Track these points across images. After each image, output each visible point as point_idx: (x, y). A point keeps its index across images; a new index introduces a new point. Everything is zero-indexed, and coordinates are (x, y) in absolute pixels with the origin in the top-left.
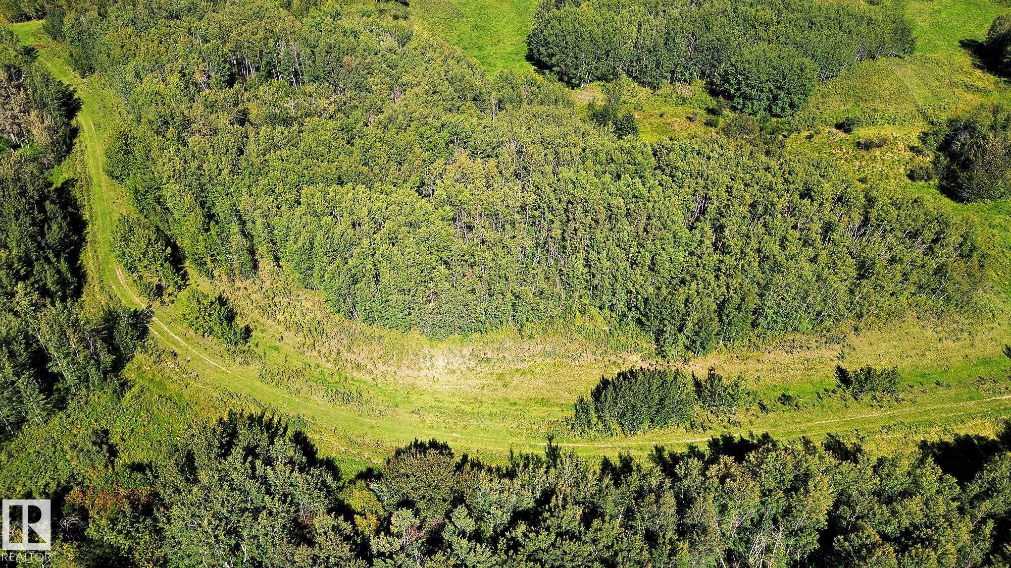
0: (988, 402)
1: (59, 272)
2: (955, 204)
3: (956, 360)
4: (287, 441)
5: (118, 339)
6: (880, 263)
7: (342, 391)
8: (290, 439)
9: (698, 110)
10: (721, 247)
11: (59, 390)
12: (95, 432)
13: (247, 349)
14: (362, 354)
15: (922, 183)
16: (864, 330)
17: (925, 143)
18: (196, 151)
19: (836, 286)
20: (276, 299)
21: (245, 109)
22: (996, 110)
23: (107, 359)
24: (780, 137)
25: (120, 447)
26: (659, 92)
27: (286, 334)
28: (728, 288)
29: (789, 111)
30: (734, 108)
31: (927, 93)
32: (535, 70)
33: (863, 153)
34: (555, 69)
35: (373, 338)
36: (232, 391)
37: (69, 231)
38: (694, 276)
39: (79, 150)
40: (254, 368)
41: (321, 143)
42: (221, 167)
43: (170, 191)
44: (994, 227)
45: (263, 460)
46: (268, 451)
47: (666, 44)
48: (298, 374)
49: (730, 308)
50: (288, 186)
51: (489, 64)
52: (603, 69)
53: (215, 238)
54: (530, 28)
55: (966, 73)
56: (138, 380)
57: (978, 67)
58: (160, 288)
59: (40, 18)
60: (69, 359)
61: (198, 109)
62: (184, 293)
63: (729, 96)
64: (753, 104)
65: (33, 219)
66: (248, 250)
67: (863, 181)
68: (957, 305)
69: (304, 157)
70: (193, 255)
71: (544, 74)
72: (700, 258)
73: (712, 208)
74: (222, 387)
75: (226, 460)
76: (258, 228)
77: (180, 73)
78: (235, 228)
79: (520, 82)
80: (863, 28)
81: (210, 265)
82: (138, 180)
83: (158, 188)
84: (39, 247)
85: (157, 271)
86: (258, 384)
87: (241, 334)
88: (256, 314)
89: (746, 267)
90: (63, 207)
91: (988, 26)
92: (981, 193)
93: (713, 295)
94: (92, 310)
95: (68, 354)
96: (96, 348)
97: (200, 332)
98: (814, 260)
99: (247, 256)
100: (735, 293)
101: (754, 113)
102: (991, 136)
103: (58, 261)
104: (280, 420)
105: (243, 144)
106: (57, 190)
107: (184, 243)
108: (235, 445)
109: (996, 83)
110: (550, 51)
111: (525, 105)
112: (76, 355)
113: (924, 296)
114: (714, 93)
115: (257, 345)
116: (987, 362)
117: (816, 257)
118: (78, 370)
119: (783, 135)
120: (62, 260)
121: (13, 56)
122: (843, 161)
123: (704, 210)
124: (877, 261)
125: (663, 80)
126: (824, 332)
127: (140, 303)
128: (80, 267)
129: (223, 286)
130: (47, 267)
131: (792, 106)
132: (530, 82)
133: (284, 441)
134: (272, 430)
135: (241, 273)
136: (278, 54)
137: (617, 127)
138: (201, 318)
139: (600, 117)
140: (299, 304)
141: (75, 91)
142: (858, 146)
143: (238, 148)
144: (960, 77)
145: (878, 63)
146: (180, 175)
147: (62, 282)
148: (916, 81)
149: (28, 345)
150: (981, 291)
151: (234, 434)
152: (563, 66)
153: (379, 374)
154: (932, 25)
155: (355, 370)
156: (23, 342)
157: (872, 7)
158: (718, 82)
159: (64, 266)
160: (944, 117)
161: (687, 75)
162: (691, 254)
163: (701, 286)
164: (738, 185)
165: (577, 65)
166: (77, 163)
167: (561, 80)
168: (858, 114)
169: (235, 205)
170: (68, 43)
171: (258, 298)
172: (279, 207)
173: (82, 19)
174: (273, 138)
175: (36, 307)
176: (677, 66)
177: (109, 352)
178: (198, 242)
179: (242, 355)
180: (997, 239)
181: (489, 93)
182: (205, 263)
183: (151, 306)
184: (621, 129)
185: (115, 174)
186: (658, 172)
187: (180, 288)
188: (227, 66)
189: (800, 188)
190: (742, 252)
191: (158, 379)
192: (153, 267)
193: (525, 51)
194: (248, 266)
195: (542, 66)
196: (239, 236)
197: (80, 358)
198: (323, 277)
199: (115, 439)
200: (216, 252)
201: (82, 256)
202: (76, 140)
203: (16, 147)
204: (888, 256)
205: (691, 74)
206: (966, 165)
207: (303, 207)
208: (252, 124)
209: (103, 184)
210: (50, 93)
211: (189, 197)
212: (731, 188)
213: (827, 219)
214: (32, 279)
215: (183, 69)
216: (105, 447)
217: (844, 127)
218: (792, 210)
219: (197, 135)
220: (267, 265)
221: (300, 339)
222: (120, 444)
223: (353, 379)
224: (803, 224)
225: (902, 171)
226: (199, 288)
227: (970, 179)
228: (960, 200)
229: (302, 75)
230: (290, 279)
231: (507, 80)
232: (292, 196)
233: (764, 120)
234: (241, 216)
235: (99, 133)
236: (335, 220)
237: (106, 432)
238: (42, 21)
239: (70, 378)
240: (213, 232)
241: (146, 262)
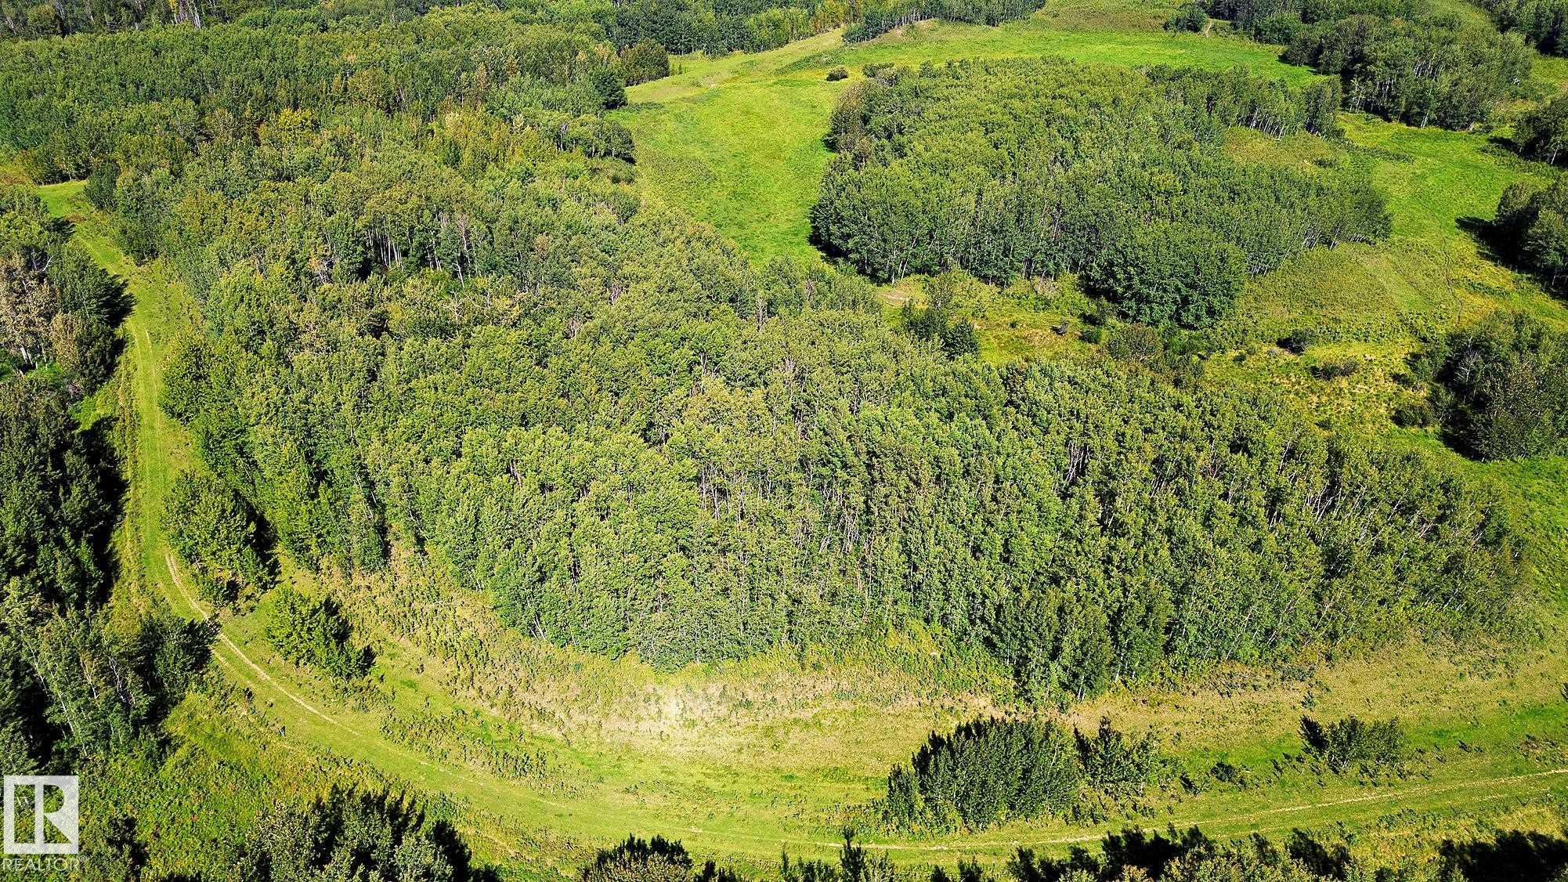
0: (1546, 778)
1: (77, 561)
2: (1468, 463)
3: (1488, 709)
4: (423, 838)
5: (161, 670)
6: (1360, 554)
7: (514, 754)
8: (427, 836)
9: (1069, 318)
10: (1113, 527)
11: (60, 752)
12: (113, 823)
13: (366, 684)
14: (547, 694)
15: (1414, 430)
16: (1341, 660)
17: (1415, 369)
18: (304, 375)
19: (1292, 588)
20: (416, 605)
21: (383, 312)
22: (1519, 322)
23: (141, 702)
24: (1195, 358)
25: (152, 847)
26: (1007, 291)
27: (429, 661)
28: (1125, 591)
29: (1207, 320)
30: (1123, 316)
31: (1413, 295)
32: (822, 257)
33: (1321, 383)
34: (852, 256)
35: (566, 668)
36: (337, 754)
37: (99, 497)
38: (1072, 571)
39: (124, 373)
40: (376, 715)
41: (496, 364)
42: (340, 399)
43: (259, 436)
44: (1532, 498)
45: (382, 871)
46: (391, 855)
47: (1018, 220)
48: (445, 725)
49: (1130, 621)
50: (443, 429)
51: (754, 249)
52: (925, 255)
53: (326, 507)
54: (815, 197)
55: (1470, 266)
56: (188, 736)
57: (1488, 257)
58: (233, 586)
59: (81, 178)
60: (81, 701)
61: (311, 314)
62: (270, 596)
63: (1113, 297)
64: (1151, 309)
65: (44, 478)
66: (375, 527)
67: (1324, 425)
68: (1483, 620)
69: (470, 384)
70: (289, 535)
71: (835, 263)
72: (1080, 542)
73: (1094, 465)
74: (323, 748)
75: (322, 869)
76: (393, 495)
77: (288, 258)
78: (357, 493)
79: (799, 274)
80: (1312, 201)
81: (315, 551)
82: (211, 418)
83: (243, 431)
84: (50, 523)
85: (231, 560)
86: (380, 742)
87: (358, 660)
88: (382, 630)
89: (1151, 557)
90: (93, 459)
91: (1496, 199)
92: (1507, 447)
93: (1101, 601)
94: (124, 623)
95: (80, 693)
96: (125, 684)
97: (292, 658)
98: (1256, 546)
99: (374, 537)
100: (1136, 599)
101: (1154, 323)
102: (1515, 358)
103: (77, 544)
104: (414, 802)
105: (377, 365)
106: (84, 433)
107: (277, 517)
108: (338, 846)
109: (1516, 281)
110: (845, 230)
111: (807, 309)
112: (92, 696)
113: (1430, 605)
114: (1092, 292)
115: (382, 679)
116: (1537, 711)
117: (1259, 542)
118: (93, 720)
119: (1200, 356)
120: (84, 543)
121: (36, 232)
122: (1292, 396)
123: (1083, 469)
124: (1355, 550)
125: (1015, 274)
126: (1279, 662)
127: (200, 611)
128: (111, 554)
129: (333, 584)
130: (58, 554)
131: (1211, 312)
132: (815, 275)
133: (418, 839)
134: (399, 820)
135: (363, 563)
136: (437, 231)
137: (946, 341)
138: (295, 635)
139: (920, 327)
140: (451, 613)
141: (125, 284)
142: (1314, 374)
143: (369, 371)
144: (1461, 271)
145: (1336, 251)
146: (275, 411)
147: (81, 579)
148: (1394, 277)
149: (17, 678)
150: (1518, 598)
151: (336, 827)
152: (864, 253)
153: (574, 727)
154: (1413, 196)
155: (535, 721)
156: (10, 673)
157: (1321, 170)
158: (1098, 276)
159: (84, 552)
160: (1441, 330)
161: (1051, 265)
162: (1066, 535)
163: (1083, 585)
164: (1132, 430)
165: (885, 250)
166: (119, 393)
167: (861, 272)
168: (1311, 325)
169: (359, 458)
170: (121, 213)
171: (387, 603)
172: (427, 461)
173: (146, 179)
174: (423, 356)
175: (36, 618)
176: (1035, 253)
177: (145, 690)
178: (298, 514)
179: (357, 695)
180: (1537, 516)
181: (753, 290)
182: (308, 548)
183: (217, 616)
184: (953, 345)
185: (177, 409)
186: (1012, 410)
187: (265, 587)
188: (360, 248)
189: (1230, 436)
190: (1145, 534)
191: (219, 735)
192: (225, 554)
193: (807, 229)
194: (375, 552)
195: (832, 252)
196: (363, 506)
197: (99, 701)
198: (492, 568)
199: (144, 835)
200: (325, 530)
201: (115, 536)
202: (121, 358)
203: (27, 368)
204: (1371, 542)
205: (1057, 265)
206: (1481, 403)
207: (464, 462)
208: (391, 334)
209: (157, 425)
210: (86, 288)
211: (289, 446)
212: (1123, 435)
213: (1273, 484)
214: (33, 573)
215: (293, 253)
216: (127, 848)
217: (1291, 344)
218: (1219, 469)
219: (307, 351)
220: (402, 550)
221: (450, 668)
222: (152, 842)
223: (532, 736)
224: (1238, 490)
225: (1382, 411)
226: (296, 586)
227: (1488, 424)
228: (1476, 456)
229: (472, 262)
230: (439, 573)
231: (780, 272)
232: (448, 444)
233: (1170, 332)
234: (368, 474)
235: (158, 347)
236: (512, 480)
237: (130, 823)
238: (85, 182)
239: (79, 732)
240: (323, 499)
241: (214, 546)
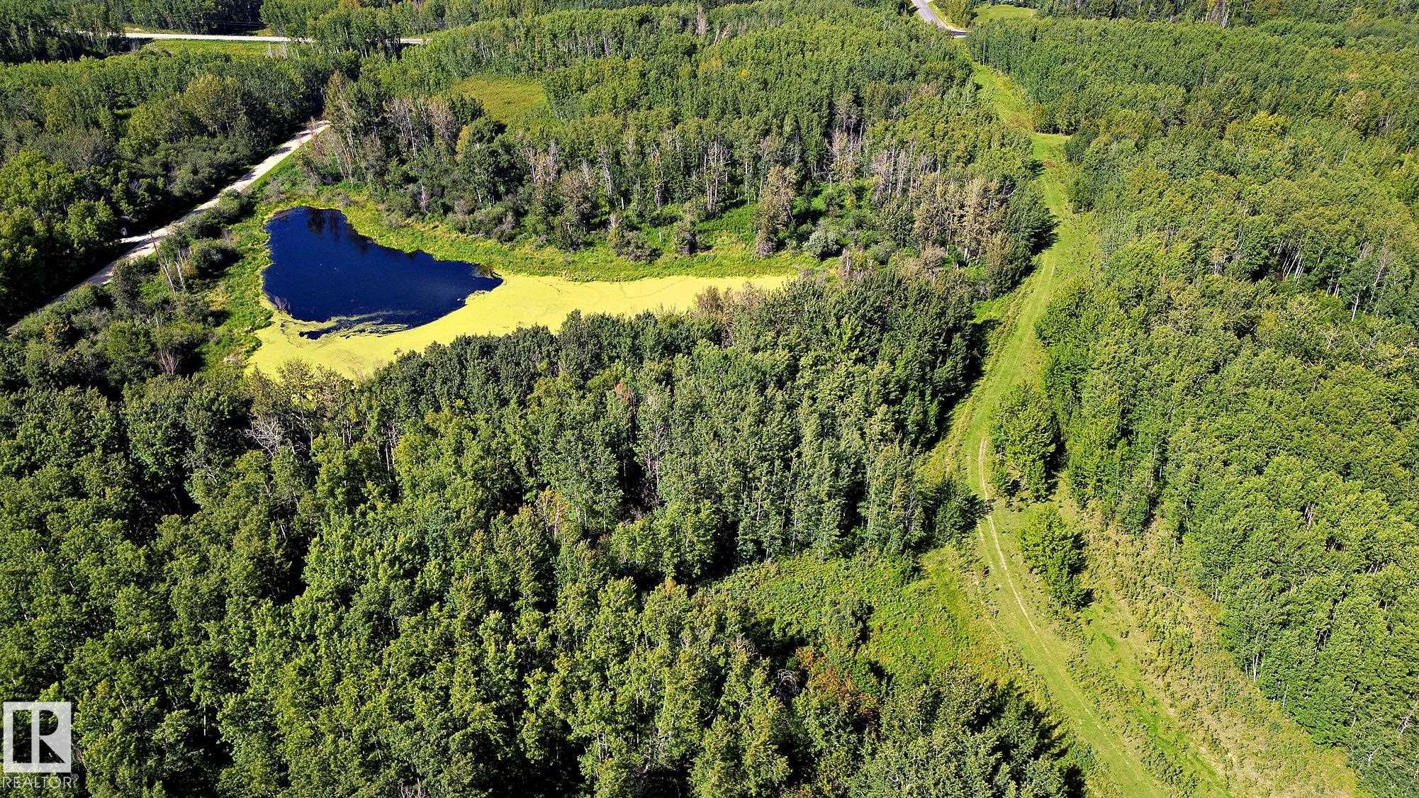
1: (925, 413)
4: (1056, 769)
5: (939, 517)
7: (1170, 759)
8: (1060, 770)
11: (855, 535)
12: (861, 602)
13: (1074, 619)
14: (1231, 731)
18: (1156, 345)
20: (1149, 580)
21: (1257, 317)
23: (917, 533)
25: (874, 635)
27: (1136, 632)
35: (1263, 720)
36: (1025, 658)
37: (961, 375)
39: (1023, 291)
40: (1069, 648)
41: (1346, 403)
42: (1176, 377)
43: (1094, 378)
45: (1012, 769)
46: (1026, 762)
48: (1122, 694)
50: (1257, 442)
53: (1117, 460)
56: (933, 575)
58: (1016, 485)
59: (1067, 133)
60: (882, 509)
61: (1191, 294)
62: (1039, 507)
65: (934, 346)
66: (1149, 497)
69: (1308, 413)
70: (1077, 468)
74: (1017, 645)
75: (973, 734)
76: (1179, 478)
77: (1194, 242)
78: (1149, 461)
81: (1089, 491)
82: (1065, 351)
83: (1083, 370)
84: (922, 379)
85: (1024, 465)
86: (1062, 670)
87: (1078, 596)
88: (1111, 583)
90: (970, 346)
94: (932, 471)
95: (884, 504)
96: (912, 514)
97: (1030, 563)
99: (1143, 504)
103: (931, 402)
104: (1064, 736)
105: (1225, 361)
106: (975, 325)
107: (1075, 449)
108: (991, 725)
112: (890, 510)
115: (1089, 622)
118: (883, 526)
120: (936, 402)
121: (1016, 167)
127: (984, 490)
128: (948, 419)
129: (1090, 525)
130: (917, 402)
133: (1052, 766)
134: (1046, 742)
135: (1123, 521)
136: (1353, 259)
138: (1041, 548)
140: (1177, 604)
141: (1057, 225)
143: (1214, 363)
146: (1117, 364)
147: (922, 426)
149: (855, 472)
151: (997, 711)
153: (1240, 777)
155: (1206, 745)
156: (852, 466)
159: (933, 409)
166: (1012, 305)
169: (1166, 433)
170: (1082, 169)
171: (1125, 564)
172: (1226, 463)
173: (1114, 146)
174: (1274, 369)
175: (884, 438)
177: (923, 526)
178: (1092, 455)
179: (1063, 622)
182: (1085, 485)
183: (994, 501)
185: (1044, 334)
187: (1037, 498)
188: (1266, 253)
191: (952, 588)
192: (1023, 458)
194: (1138, 517)
196: (1148, 475)
197: (892, 515)
198: (1237, 588)
199: (874, 623)
200: (1106, 478)
201: (957, 407)
202: (1026, 280)
203: (962, 264)
207: (1262, 480)
208: (1254, 339)
209: (1026, 340)
210: (1028, 221)
211: (1113, 396)
214: (897, 408)
215: (1202, 238)
216: (860, 625)
219: (1169, 326)
220: (1162, 529)
221: (1151, 649)
222: (876, 631)
223: (1195, 755)
226: (1060, 510)
229: (1375, 300)
230: (1184, 565)
232: (1255, 458)
234: (1166, 450)
235: (1056, 281)
236: (1302, 520)
237: (870, 610)
238: (1069, 138)
239: (871, 530)
240: (1118, 453)
241: (1018, 449)
